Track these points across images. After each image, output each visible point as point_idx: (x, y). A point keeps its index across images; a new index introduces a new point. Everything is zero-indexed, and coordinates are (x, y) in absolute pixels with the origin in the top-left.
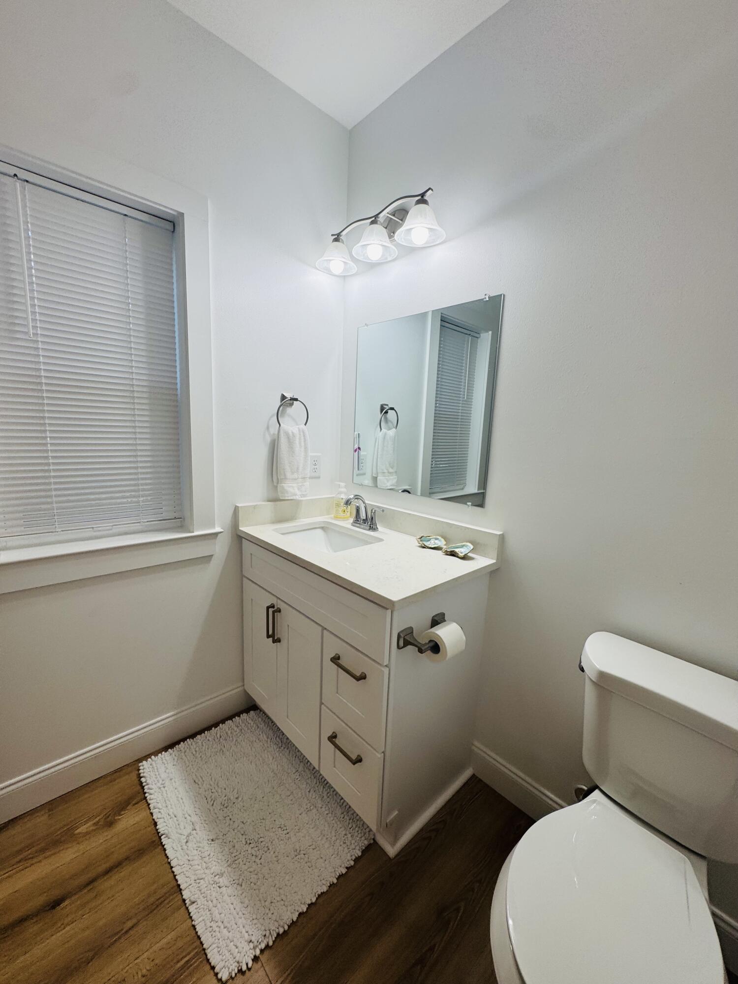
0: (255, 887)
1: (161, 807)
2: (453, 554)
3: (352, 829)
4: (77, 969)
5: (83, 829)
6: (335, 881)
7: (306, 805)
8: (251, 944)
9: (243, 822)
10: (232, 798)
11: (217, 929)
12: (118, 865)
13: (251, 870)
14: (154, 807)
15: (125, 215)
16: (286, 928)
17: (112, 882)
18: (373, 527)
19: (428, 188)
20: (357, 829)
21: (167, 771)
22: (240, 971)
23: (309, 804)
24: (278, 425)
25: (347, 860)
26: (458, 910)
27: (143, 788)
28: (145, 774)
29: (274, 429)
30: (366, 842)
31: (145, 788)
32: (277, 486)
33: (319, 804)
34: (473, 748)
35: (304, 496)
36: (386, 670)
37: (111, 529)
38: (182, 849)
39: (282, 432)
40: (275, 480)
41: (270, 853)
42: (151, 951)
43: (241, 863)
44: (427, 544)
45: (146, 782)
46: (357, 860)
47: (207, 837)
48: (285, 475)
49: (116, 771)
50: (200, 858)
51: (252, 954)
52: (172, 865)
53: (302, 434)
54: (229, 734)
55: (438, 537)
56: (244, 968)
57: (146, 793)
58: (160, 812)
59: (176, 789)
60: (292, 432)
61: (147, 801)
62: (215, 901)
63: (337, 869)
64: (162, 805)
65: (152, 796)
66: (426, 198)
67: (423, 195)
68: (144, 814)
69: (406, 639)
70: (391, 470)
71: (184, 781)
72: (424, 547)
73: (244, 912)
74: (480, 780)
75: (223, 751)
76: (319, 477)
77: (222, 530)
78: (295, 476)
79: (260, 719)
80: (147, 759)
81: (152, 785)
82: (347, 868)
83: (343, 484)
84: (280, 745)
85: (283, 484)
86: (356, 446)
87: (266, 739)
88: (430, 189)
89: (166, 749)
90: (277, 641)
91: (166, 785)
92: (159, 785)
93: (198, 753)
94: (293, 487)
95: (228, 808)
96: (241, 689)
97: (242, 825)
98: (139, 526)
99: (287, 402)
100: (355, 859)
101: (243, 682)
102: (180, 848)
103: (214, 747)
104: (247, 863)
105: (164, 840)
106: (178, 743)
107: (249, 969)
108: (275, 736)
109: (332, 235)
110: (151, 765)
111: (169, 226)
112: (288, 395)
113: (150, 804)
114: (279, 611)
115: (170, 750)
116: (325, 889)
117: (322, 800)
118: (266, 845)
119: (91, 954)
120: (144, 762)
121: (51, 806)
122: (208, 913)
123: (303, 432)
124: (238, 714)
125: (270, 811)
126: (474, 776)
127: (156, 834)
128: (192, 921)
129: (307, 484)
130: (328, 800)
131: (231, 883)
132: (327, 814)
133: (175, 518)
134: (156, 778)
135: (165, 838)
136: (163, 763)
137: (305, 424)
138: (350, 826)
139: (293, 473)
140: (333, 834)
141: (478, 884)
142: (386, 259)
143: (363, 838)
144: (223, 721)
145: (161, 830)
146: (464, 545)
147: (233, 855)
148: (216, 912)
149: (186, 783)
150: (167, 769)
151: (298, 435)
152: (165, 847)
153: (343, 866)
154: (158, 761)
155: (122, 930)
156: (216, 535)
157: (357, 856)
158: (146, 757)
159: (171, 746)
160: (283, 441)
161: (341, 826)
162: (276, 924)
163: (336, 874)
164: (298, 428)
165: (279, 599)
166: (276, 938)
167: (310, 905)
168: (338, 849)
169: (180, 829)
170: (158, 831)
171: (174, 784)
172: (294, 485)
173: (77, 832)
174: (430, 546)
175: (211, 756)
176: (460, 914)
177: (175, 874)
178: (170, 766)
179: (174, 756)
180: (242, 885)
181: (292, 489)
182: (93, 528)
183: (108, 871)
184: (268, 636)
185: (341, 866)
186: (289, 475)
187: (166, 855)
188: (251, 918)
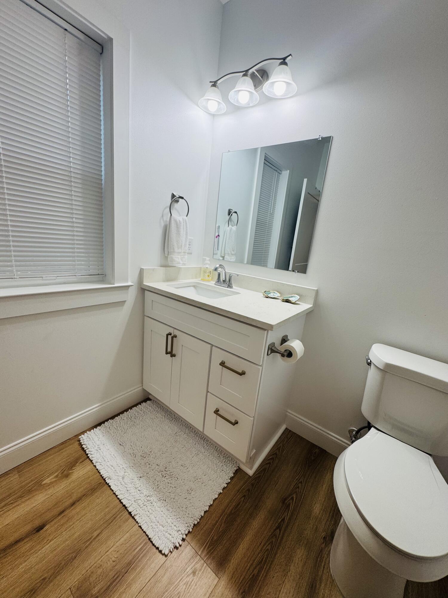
0: (174, 500)
1: (101, 461)
2: (287, 301)
3: (225, 462)
4: (66, 565)
5: (47, 481)
6: (222, 491)
7: (195, 451)
8: (179, 532)
9: (158, 465)
10: (147, 452)
11: (156, 527)
12: (79, 500)
13: (169, 491)
14: (96, 462)
15: (66, 30)
16: (199, 520)
17: (78, 510)
18: (230, 286)
19: (289, 54)
20: (228, 462)
21: (100, 439)
22: (176, 548)
23: (197, 451)
24: (170, 215)
25: (226, 479)
26: (292, 498)
27: (85, 451)
28: (85, 443)
29: (167, 217)
30: (236, 469)
31: (86, 451)
32: (167, 257)
33: (203, 450)
34: (288, 413)
35: (184, 264)
36: (261, 368)
37: (55, 279)
38: (121, 484)
39: (172, 219)
40: (166, 252)
41: (179, 481)
42: (115, 546)
43: (162, 488)
44: (269, 295)
45: (86, 447)
46: (232, 478)
47: (136, 476)
48: (174, 249)
49: (62, 443)
50: (135, 488)
51: (181, 537)
52: (117, 494)
53: (185, 222)
54: (137, 415)
55: (275, 292)
56: (178, 545)
57: (88, 454)
58: (101, 464)
59: (108, 450)
60: (179, 221)
61: (89, 459)
62: (150, 511)
63: (221, 485)
64: (101, 460)
65: (93, 456)
66: (287, 61)
67: (284, 59)
68: (89, 467)
69: (272, 350)
70: (233, 253)
71: (113, 445)
72: (267, 298)
73: (171, 515)
74: (290, 431)
75: (135, 425)
76: (191, 254)
77: (133, 284)
78: (180, 250)
79: (155, 406)
80: (84, 433)
81: (91, 449)
82: (226, 484)
83: (208, 259)
84: (171, 420)
85: (173, 256)
86: (217, 234)
87: (161, 417)
88: (290, 55)
89: (96, 426)
90: (173, 355)
91: (101, 448)
92: (96, 448)
93: (118, 427)
94: (178, 258)
95: (146, 458)
96: (141, 388)
97: (157, 467)
98: (74, 278)
99: (175, 199)
100: (230, 478)
101: (142, 383)
102: (120, 484)
103: (128, 423)
104: (166, 488)
105: (108, 481)
106: (103, 422)
107: (180, 546)
108: (167, 414)
109: (210, 82)
110: (87, 437)
111: (99, 48)
112: (177, 194)
113: (92, 460)
114: (175, 336)
115: (98, 427)
116: (217, 496)
117: (204, 448)
118: (176, 476)
119: (74, 555)
120: (83, 436)
121: (18, 469)
122: (148, 518)
123: (186, 221)
124: (140, 403)
125: (173, 457)
126: (286, 428)
127: (101, 478)
128: (138, 524)
129: (186, 257)
130: (208, 448)
131: (159, 500)
132: (209, 456)
133: (98, 274)
134: (93, 444)
135: (108, 479)
136: (96, 435)
137: (187, 216)
138: (224, 461)
139: (178, 248)
140: (215, 466)
141: (300, 484)
142: (249, 104)
143: (233, 466)
144: (131, 408)
145: (105, 476)
146: (293, 296)
147: (156, 484)
148: (152, 517)
149: (114, 446)
150: (99, 438)
151: (182, 223)
152: (109, 484)
153: (225, 483)
154: (92, 434)
155: (92, 537)
156: (128, 287)
157: (231, 477)
158: (83, 433)
159: (100, 424)
160: (173, 225)
161: (218, 461)
162: (193, 519)
163: (221, 488)
164: (183, 218)
165: (175, 329)
166: (193, 527)
167: (210, 506)
168: (220, 474)
169: (117, 473)
170: (102, 476)
171: (106, 447)
172: (179, 257)
173: (44, 482)
174: (271, 297)
175: (127, 429)
176: (294, 501)
177: (120, 499)
178: (101, 436)
179: (102, 430)
180: (165, 500)
181: (178, 259)
182: (42, 277)
183: (73, 504)
184: (167, 353)
185: (223, 483)
186: (176, 250)
187: (111, 489)
188: (176, 518)
